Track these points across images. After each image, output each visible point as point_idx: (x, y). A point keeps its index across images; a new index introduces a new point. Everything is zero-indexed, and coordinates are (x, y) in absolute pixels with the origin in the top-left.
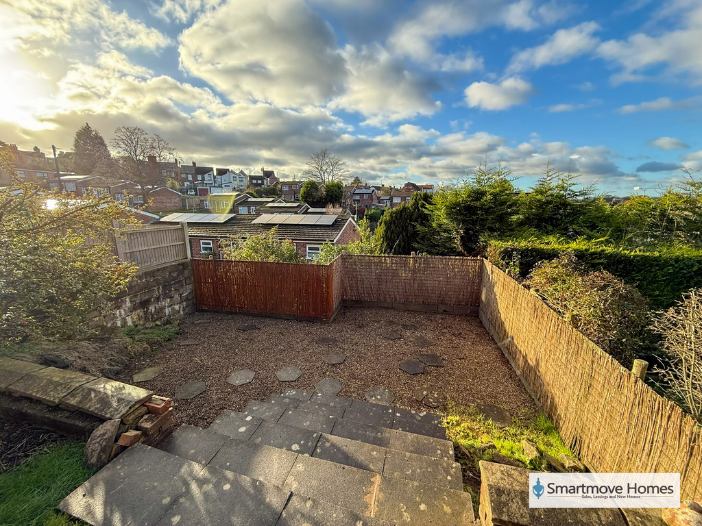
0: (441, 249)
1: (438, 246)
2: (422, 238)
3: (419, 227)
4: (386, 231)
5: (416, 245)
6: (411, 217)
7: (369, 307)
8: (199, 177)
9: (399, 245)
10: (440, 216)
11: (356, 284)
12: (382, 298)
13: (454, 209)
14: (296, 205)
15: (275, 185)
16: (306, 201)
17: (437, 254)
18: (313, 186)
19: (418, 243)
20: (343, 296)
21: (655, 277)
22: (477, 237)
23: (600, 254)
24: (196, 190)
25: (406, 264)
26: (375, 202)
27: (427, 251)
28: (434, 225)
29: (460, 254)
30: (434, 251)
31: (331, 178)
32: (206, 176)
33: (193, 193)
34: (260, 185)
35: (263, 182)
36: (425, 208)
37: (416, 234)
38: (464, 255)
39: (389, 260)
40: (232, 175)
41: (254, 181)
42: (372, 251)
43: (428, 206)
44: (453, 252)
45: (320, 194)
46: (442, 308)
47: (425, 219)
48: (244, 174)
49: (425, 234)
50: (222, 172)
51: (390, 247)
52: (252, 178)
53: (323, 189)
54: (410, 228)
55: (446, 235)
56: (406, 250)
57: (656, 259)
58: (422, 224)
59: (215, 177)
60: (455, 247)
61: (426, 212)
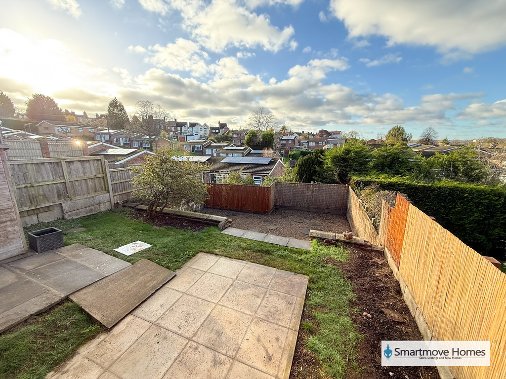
0: (328, 180)
1: (327, 178)
2: (319, 174)
3: (317, 168)
4: (299, 170)
5: (315, 178)
6: (313, 162)
7: (288, 209)
8: (179, 129)
9: (306, 177)
10: (328, 163)
11: (282, 197)
12: (295, 204)
13: (335, 159)
14: (243, 148)
15: (228, 134)
16: (249, 145)
17: (326, 183)
18: (254, 135)
19: (317, 176)
20: (275, 203)
21: (429, 196)
22: (347, 174)
23: (403, 184)
24: (177, 138)
25: (308, 188)
26: (297, 145)
27: (321, 181)
28: (325, 167)
29: (337, 183)
30: (324, 181)
31: (265, 128)
32: (183, 128)
33: (176, 140)
34: (217, 133)
35: (219, 131)
36: (321, 158)
37: (315, 172)
38: (340, 184)
39: (300, 185)
40: (200, 127)
41: (214, 131)
42: (291, 181)
43: (322, 157)
44: (334, 182)
45: (258, 140)
46: (327, 211)
47: (320, 164)
48: (207, 126)
49: (320, 172)
50: (193, 125)
51: (301, 178)
52: (212, 128)
53: (260, 137)
54: (312, 168)
55: (331, 173)
56: (309, 180)
57: (430, 187)
58: (319, 167)
59: (188, 128)
60: (335, 179)
61: (321, 160)
